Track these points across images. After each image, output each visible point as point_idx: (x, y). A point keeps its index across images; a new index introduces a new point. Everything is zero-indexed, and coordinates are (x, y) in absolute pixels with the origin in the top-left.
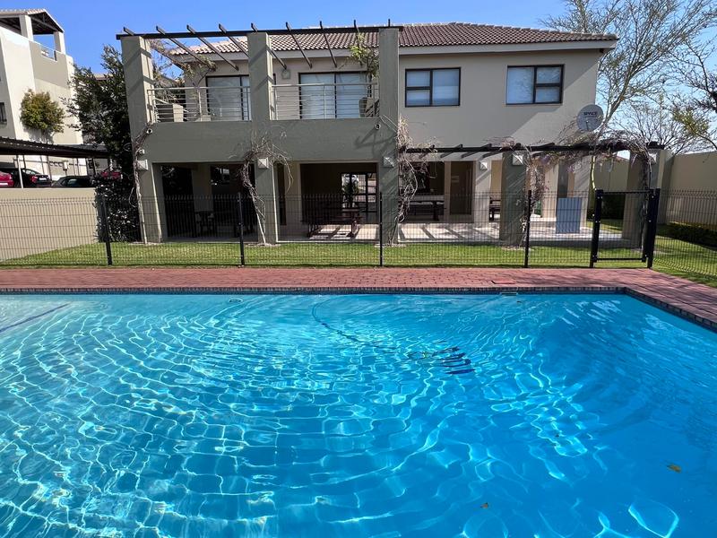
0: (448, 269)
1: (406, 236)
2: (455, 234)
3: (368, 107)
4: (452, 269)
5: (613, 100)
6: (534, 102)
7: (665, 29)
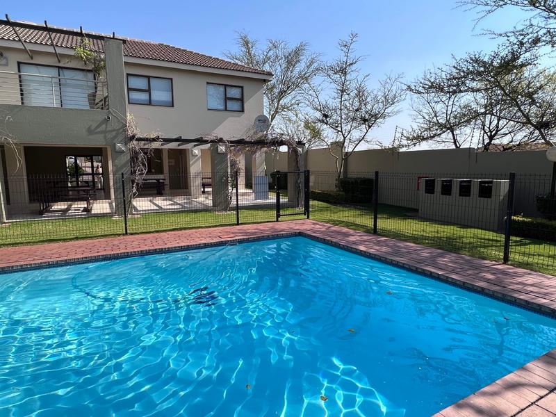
0: (183, 231)
1: (139, 209)
2: (178, 204)
3: (97, 101)
4: (187, 231)
5: (272, 113)
6: (226, 110)
7: (296, 73)
